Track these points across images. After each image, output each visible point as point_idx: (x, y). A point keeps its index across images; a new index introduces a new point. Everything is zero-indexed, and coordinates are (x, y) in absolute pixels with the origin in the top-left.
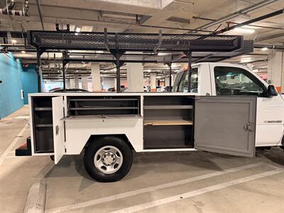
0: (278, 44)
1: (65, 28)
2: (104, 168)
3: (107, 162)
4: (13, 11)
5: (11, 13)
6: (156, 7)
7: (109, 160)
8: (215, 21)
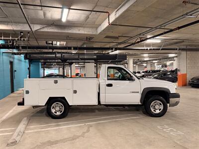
0: (182, 47)
1: (51, 42)
2: (56, 112)
3: (56, 110)
4: (22, 39)
5: (21, 40)
6: (94, 33)
7: (58, 109)
8: (132, 37)
